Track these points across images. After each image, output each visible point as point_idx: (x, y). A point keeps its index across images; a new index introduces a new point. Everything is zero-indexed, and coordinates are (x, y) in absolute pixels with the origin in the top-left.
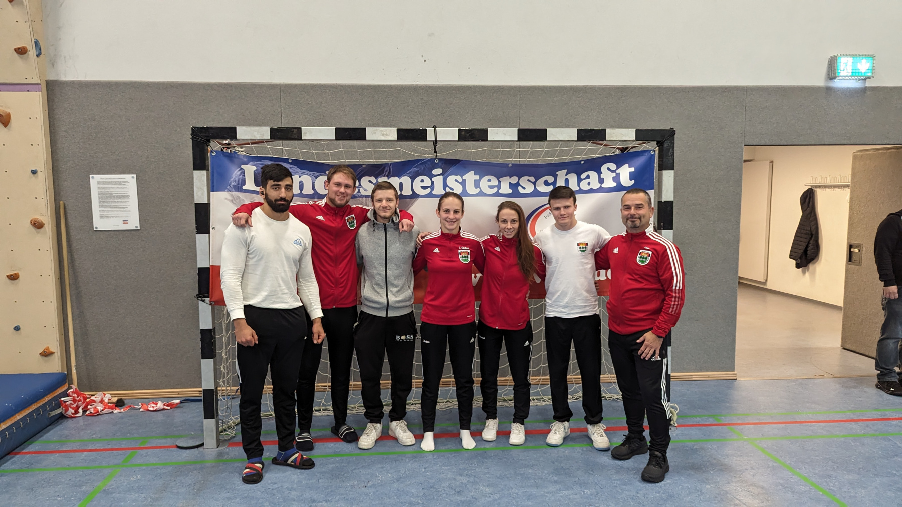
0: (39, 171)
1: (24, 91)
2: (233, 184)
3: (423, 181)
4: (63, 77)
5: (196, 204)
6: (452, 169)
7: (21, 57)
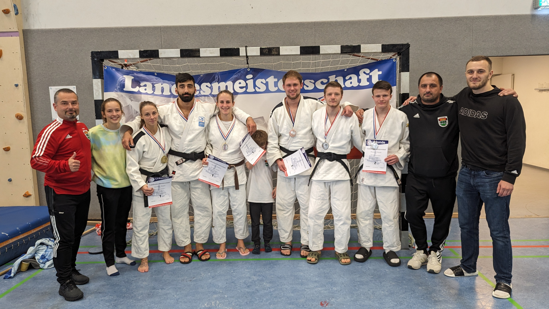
0: (19, 86)
1: (10, 36)
2: (118, 87)
3: (240, 83)
4: (33, 28)
5: (95, 101)
6: (259, 75)
7: (6, 16)
